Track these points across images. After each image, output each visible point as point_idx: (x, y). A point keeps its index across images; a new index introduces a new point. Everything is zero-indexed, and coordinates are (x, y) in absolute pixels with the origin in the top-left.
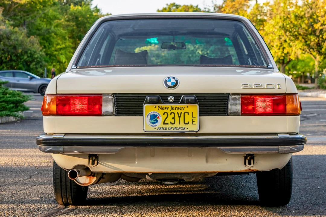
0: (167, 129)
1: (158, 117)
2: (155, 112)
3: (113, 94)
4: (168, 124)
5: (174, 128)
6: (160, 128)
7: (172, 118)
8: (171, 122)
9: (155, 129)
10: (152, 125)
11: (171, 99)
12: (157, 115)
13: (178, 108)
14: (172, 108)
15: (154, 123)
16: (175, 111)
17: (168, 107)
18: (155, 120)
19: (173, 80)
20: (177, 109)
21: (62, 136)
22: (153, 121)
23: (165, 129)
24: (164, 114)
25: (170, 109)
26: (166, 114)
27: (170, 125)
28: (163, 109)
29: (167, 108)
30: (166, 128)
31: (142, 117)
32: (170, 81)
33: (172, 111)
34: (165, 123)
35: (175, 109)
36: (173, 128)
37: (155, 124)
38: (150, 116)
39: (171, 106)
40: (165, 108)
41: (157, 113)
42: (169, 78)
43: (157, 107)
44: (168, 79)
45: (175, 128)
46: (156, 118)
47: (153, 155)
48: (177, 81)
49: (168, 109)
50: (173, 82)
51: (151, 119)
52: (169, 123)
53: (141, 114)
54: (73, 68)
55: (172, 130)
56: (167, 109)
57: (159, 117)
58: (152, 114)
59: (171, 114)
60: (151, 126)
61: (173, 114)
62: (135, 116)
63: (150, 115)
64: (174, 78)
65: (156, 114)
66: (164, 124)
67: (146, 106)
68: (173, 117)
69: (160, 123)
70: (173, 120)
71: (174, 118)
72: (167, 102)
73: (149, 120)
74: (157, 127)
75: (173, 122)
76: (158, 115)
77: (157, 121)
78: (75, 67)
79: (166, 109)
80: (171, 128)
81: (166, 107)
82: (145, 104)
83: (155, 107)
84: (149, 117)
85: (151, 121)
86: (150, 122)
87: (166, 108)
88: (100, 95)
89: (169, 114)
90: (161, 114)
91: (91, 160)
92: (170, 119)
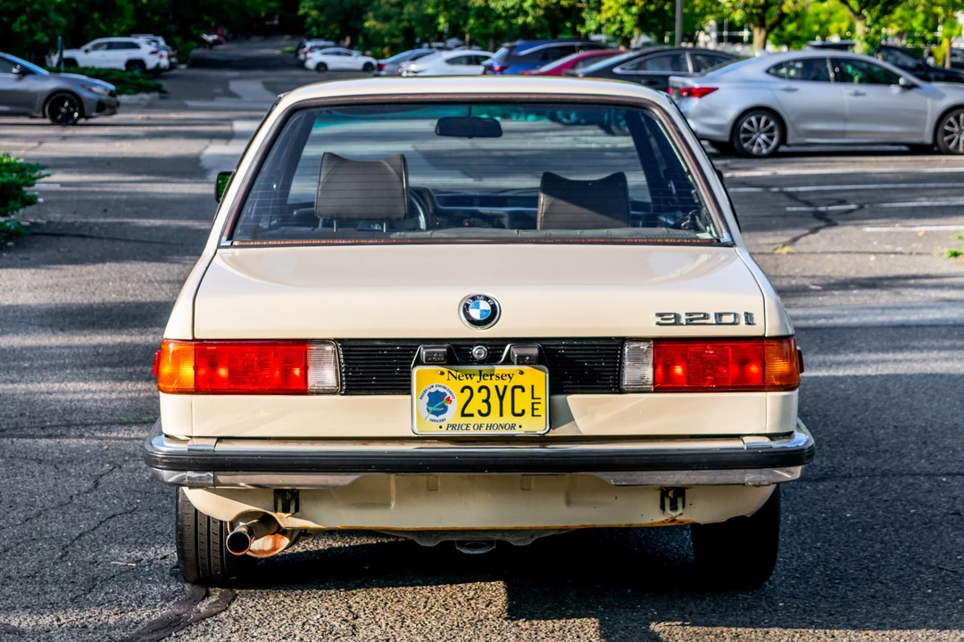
0: (471, 427)
1: (448, 399)
2: (440, 386)
3: (336, 340)
4: (472, 415)
5: (487, 427)
6: (453, 427)
7: (484, 401)
8: (479, 412)
9: (441, 427)
10: (434, 417)
11: (480, 352)
12: (445, 394)
13: (497, 377)
14: (482, 377)
15: (437, 413)
16: (490, 383)
17: (472, 373)
18: (440, 407)
19: (485, 306)
20: (494, 377)
21: (209, 445)
22: (435, 409)
23: (464, 427)
24: (462, 391)
25: (477, 378)
26: (467, 392)
27: (478, 419)
28: (461, 378)
29: (470, 375)
30: (467, 427)
31: (409, 397)
32: (477, 307)
33: (483, 383)
34: (466, 412)
35: (491, 379)
36: (485, 427)
37: (441, 417)
38: (430, 394)
39: (480, 372)
40: (466, 375)
41: (445, 388)
42: (474, 298)
43: (446, 373)
44: (470, 302)
45: (490, 427)
46: (444, 401)
47: (433, 490)
48: (493, 307)
49: (472, 378)
50: (485, 311)
51: (430, 404)
52: (476, 414)
53: (405, 388)
55: (484, 432)
56: (470, 379)
57: (451, 398)
58: (433, 390)
59: (479, 391)
60: (432, 420)
61: (484, 391)
62: (391, 394)
63: (427, 393)
64: (487, 299)
65: (442, 390)
66: (463, 415)
67: (417, 372)
68: (485, 398)
69: (453, 414)
70: (485, 404)
71: (486, 401)
72: (469, 360)
73: (426, 406)
74: (444, 425)
75: (485, 411)
76: (449, 394)
77: (445, 409)
79: (467, 379)
80: (480, 427)
81: (468, 373)
82: (414, 366)
83: (442, 373)
84: (426, 399)
85: (431, 409)
86: (428, 411)
87: (468, 376)
88: (304, 343)
89: (475, 391)
90: (456, 392)
91: (280, 502)
92: (477, 404)
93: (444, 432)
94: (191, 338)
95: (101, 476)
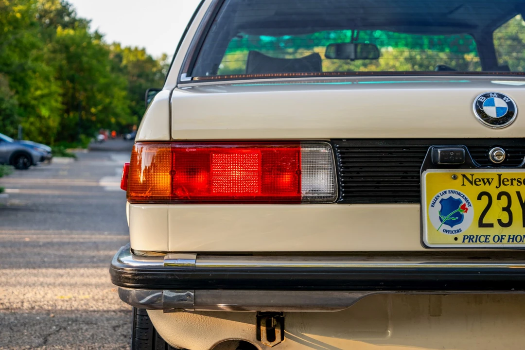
0: (491, 239)
1: (464, 207)
2: (454, 192)
3: (333, 141)
4: (491, 225)
5: (509, 239)
6: (471, 238)
7: (504, 209)
8: (500, 221)
9: (456, 239)
10: (448, 228)
11: (497, 154)
12: (459, 201)
13: (519, 181)
14: (501, 182)
15: (451, 223)
16: (512, 190)
17: (490, 177)
18: (454, 216)
19: (500, 103)
20: (515, 182)
21: (191, 261)
22: (448, 218)
23: (483, 239)
24: (479, 198)
25: (495, 183)
26: (485, 199)
27: (497, 230)
28: (478, 183)
29: (488, 180)
30: (486, 239)
31: (417, 206)
32: (492, 104)
33: (503, 188)
34: (485, 221)
35: (512, 184)
36: (506, 239)
37: (456, 227)
38: (441, 202)
39: (500, 176)
40: (483, 180)
41: (459, 194)
42: (486, 96)
43: (460, 177)
44: (483, 100)
45: (513, 238)
46: (459, 210)
47: (436, 314)
48: (510, 104)
49: (490, 184)
50: (502, 108)
51: (443, 212)
52: (496, 224)
53: (415, 198)
54: (182, 80)
55: (505, 244)
56: (487, 184)
57: (467, 206)
58: (446, 197)
59: (499, 198)
60: (445, 231)
61: (504, 198)
62: (396, 202)
63: (439, 199)
64: (501, 96)
65: (456, 197)
66: (481, 225)
67: (427, 176)
68: (505, 205)
69: (469, 224)
70: (506, 214)
71: (507, 209)
72: (486, 163)
73: (438, 215)
74: (460, 236)
75: (505, 220)
76: (464, 202)
77: (460, 218)
78: (189, 79)
79: (485, 184)
80: (501, 239)
81: (485, 177)
82: (424, 169)
83: (455, 178)
84: (438, 206)
85: (444, 218)
86: (441, 220)
87: (486, 181)
88: (296, 144)
89: (494, 197)
90: (472, 198)
91: (263, 329)
92: (496, 213)
93: (459, 244)
94: (167, 138)
95: (49, 335)
